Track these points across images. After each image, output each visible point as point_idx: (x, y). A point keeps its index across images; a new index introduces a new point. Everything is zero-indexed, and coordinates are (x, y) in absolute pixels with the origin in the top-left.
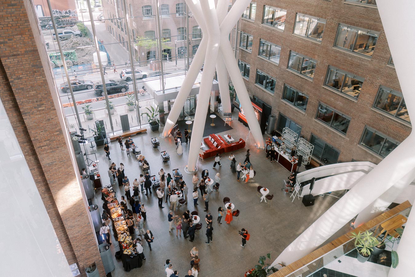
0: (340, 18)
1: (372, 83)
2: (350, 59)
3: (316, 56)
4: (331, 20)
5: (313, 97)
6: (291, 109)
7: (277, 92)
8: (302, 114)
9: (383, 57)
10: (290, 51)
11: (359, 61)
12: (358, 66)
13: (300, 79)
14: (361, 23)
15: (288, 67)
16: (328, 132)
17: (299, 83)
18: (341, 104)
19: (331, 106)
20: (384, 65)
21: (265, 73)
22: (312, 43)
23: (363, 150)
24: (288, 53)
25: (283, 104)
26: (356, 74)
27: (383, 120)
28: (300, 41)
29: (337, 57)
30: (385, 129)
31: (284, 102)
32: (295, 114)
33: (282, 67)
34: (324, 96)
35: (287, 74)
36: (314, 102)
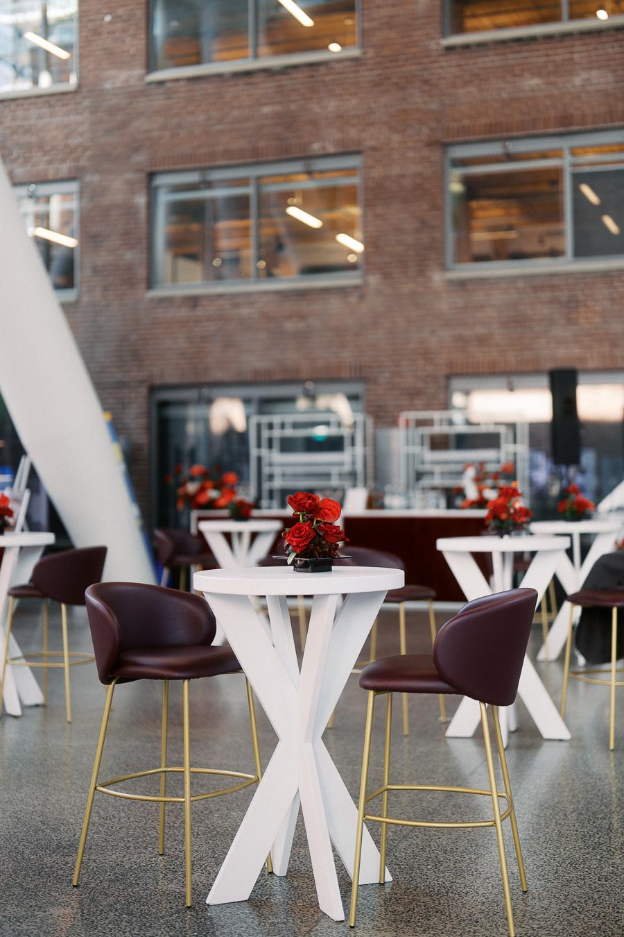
5: (396, 138)
6: (245, 311)
7: (101, 258)
8: (342, 291)
13: (266, 87)
17: (266, 110)
18: (600, 79)
25: (172, 312)
32: (289, 326)
33: (108, 86)
34: (468, 94)
35: (158, 101)
36: (413, 169)
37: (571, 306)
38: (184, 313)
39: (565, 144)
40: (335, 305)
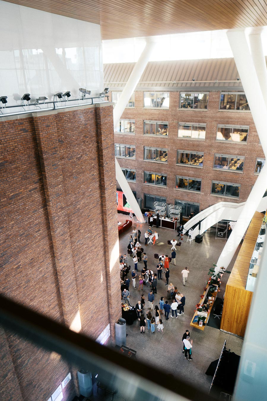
0: (178, 119)
1: (210, 154)
2: (191, 142)
3: (166, 146)
4: (172, 121)
5: (170, 174)
6: (154, 188)
7: (139, 179)
9: (212, 137)
10: (144, 147)
11: (197, 143)
13: (157, 165)
14: (193, 120)
15: (144, 159)
16: (188, 194)
17: (157, 167)
18: (192, 172)
19: (185, 176)
20: (214, 142)
21: (124, 168)
22: (161, 138)
23: (215, 196)
24: (142, 149)
25: (146, 186)
26: (198, 151)
27: (222, 174)
28: (151, 139)
29: (182, 143)
30: (224, 179)
31: (146, 185)
32: (159, 190)
33: (139, 160)
34: (178, 171)
35: (145, 163)
36: (172, 177)
37: (188, 195)
38: (148, 187)
40: (164, 189)
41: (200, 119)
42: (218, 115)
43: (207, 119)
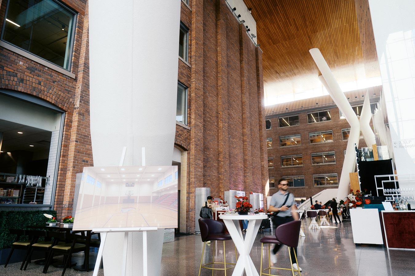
1: (307, 154)
12: (297, 150)
14: (290, 133)
18: (296, 171)
20: (308, 145)
27: (320, 168)
39: (293, 177)
41: (295, 131)
42: (308, 127)
43: (300, 131)
